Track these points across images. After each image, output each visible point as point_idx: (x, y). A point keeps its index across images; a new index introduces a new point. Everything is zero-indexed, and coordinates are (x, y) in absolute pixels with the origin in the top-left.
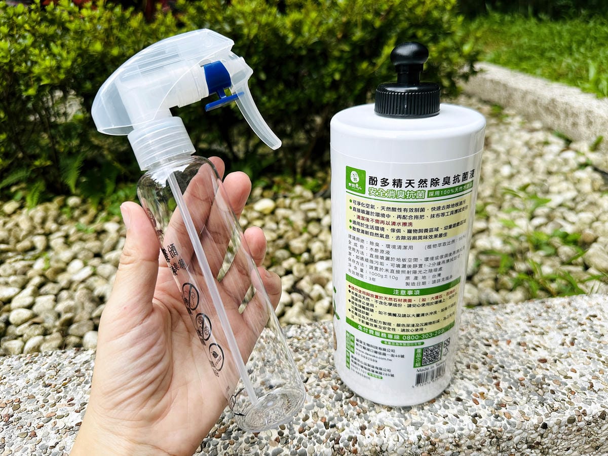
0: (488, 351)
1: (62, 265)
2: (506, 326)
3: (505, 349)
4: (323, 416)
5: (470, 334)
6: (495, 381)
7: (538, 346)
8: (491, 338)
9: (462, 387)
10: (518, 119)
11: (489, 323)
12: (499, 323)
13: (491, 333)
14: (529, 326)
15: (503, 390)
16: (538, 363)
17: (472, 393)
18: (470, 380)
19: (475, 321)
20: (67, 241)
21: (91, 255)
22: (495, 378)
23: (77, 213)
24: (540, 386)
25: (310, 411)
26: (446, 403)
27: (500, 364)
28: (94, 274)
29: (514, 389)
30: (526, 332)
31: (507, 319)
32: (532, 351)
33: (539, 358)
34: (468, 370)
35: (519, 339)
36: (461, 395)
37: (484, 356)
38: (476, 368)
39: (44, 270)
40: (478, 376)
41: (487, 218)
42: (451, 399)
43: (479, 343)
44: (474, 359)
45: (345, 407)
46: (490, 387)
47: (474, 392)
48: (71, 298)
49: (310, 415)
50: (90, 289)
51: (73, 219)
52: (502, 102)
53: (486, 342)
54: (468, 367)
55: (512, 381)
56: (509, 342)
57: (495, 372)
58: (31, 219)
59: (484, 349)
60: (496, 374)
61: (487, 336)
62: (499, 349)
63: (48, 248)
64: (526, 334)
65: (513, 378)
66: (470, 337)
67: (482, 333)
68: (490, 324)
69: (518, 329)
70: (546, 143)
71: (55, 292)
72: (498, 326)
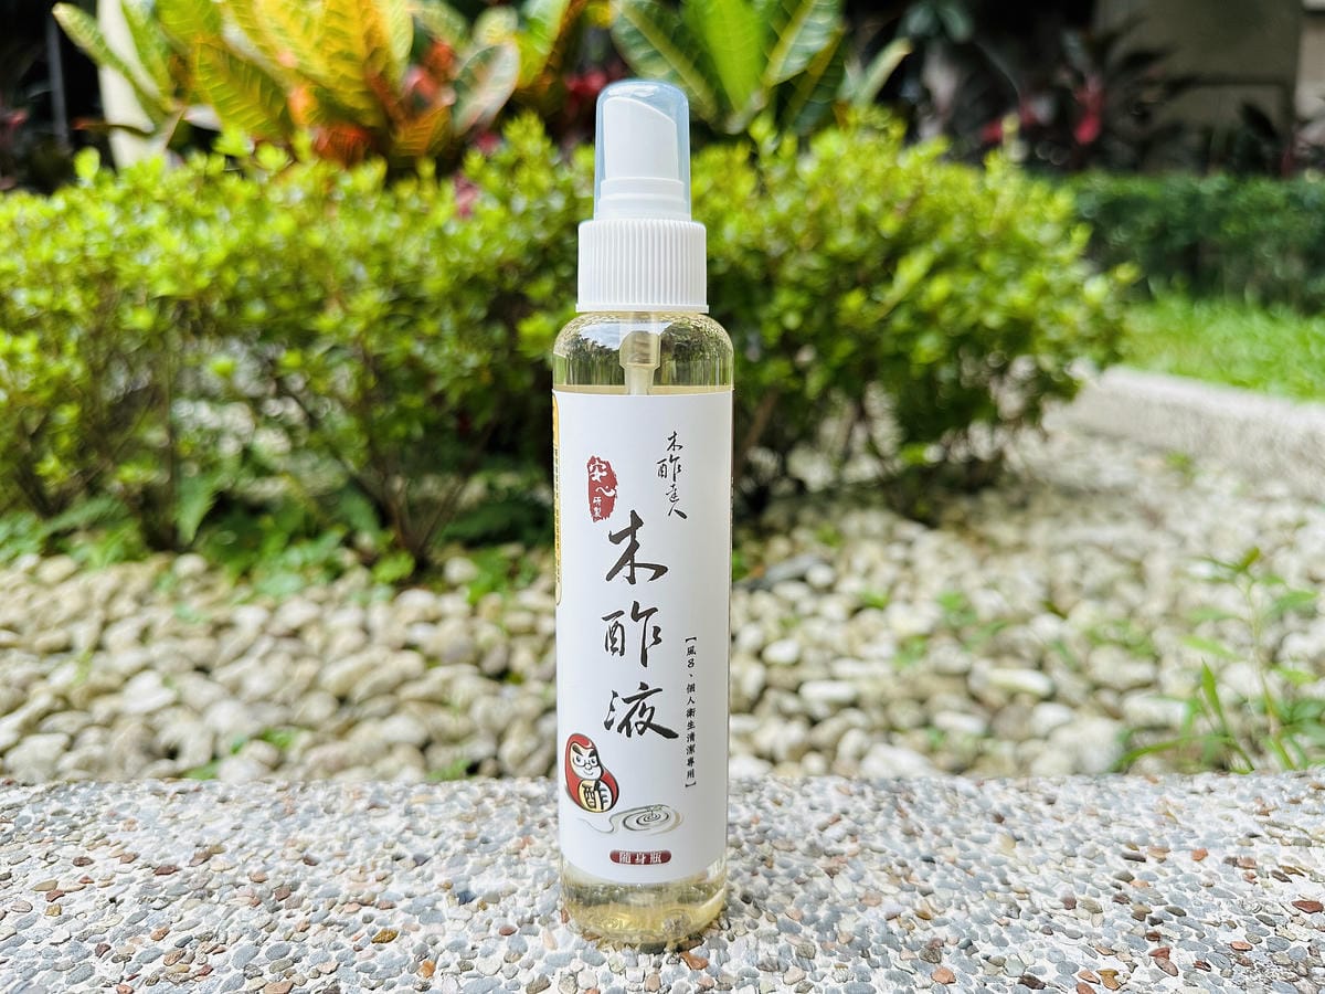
0: (1134, 873)
1: (113, 681)
2: (1191, 818)
3: (1187, 871)
4: (592, 984)
5: (1081, 830)
6: (1153, 946)
7: (1293, 872)
8: (1145, 842)
9: (1045, 951)
10: (1230, 483)
11: (1139, 808)
12: (1172, 811)
13: (1144, 832)
14: (1262, 824)
15: (1181, 972)
16: (1295, 911)
17: (1076, 969)
18: (1074, 936)
19: (1098, 801)
20: (144, 636)
21: (187, 665)
22: (1155, 937)
23: (187, 589)
24: (1302, 970)
25: (559, 970)
26: (989, 987)
27: (1171, 905)
28: (177, 703)
29: (1216, 971)
30: (1254, 836)
31: (1199, 804)
32: (1272, 881)
33: (1298, 899)
34: (1071, 913)
35: (1231, 852)
36: (1042, 971)
37: (1122, 883)
38: (1097, 911)
39: (70, 686)
40: (1099, 930)
41: (1157, 660)
42: (1008, 980)
43: (1108, 852)
44: (1089, 886)
45: (667, 969)
46: (1136, 960)
47: (1082, 969)
48: (104, 742)
49: (554, 981)
50: (153, 731)
51: (175, 598)
52: (1191, 449)
53: (1129, 851)
54: (1070, 904)
55: (1211, 950)
56: (1200, 856)
57: (1154, 922)
58: (88, 593)
59: (1123, 866)
60: (1158, 928)
61: (1134, 837)
62: (1169, 871)
63: (99, 647)
64: (1254, 840)
65: (1214, 944)
66: (1079, 836)
67: (1115, 830)
68: (1143, 811)
69: (1228, 828)
70: (1301, 524)
71: (73, 729)
72: (1166, 817)
